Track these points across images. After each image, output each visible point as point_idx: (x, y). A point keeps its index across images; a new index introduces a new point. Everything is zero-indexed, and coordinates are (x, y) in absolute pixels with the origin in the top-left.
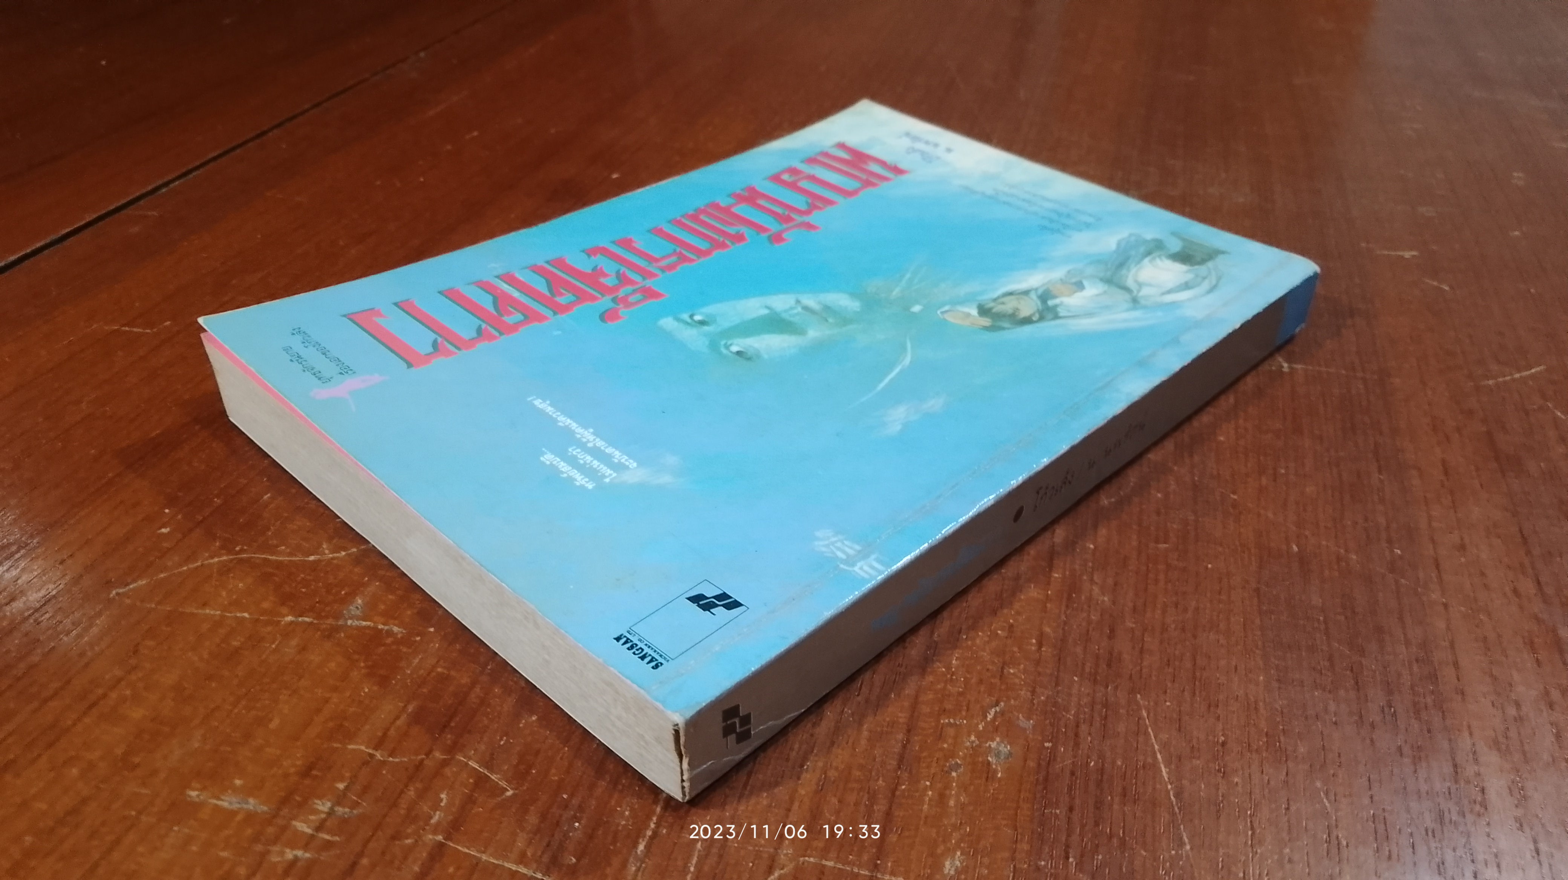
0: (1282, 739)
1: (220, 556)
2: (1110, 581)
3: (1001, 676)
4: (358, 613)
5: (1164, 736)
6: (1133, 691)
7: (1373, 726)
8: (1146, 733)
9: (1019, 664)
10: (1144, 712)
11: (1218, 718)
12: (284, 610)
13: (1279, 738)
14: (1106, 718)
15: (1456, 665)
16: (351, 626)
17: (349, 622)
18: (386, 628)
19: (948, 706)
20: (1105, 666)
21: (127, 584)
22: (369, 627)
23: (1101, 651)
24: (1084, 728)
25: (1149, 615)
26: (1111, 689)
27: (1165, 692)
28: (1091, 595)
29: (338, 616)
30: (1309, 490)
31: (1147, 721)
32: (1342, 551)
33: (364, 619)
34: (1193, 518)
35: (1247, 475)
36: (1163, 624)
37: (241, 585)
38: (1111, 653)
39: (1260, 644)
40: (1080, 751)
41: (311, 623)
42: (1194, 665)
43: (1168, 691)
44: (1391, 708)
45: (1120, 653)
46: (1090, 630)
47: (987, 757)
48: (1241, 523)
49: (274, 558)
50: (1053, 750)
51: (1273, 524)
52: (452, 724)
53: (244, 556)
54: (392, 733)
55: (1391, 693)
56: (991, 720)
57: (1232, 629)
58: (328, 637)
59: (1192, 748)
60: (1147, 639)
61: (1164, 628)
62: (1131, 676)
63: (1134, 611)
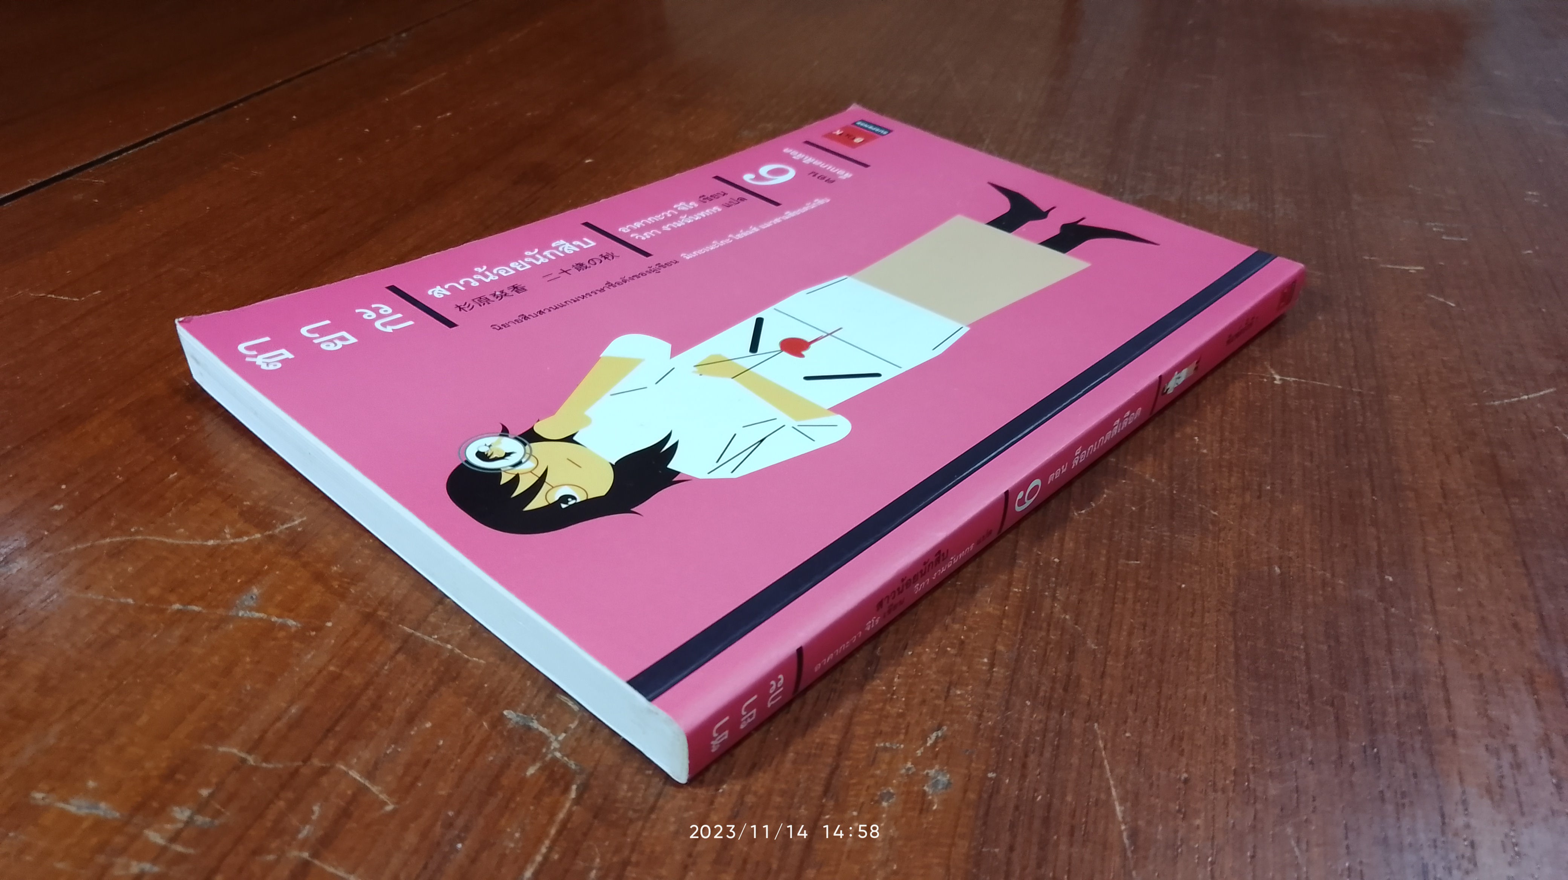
0: (1252, 778)
1: (112, 536)
2: (1074, 598)
3: (946, 698)
4: (252, 603)
5: (1120, 771)
6: (1089, 719)
7: (1353, 767)
8: (1101, 766)
9: (967, 685)
10: (1100, 742)
11: (1182, 753)
12: (172, 597)
13: (1248, 777)
14: (1058, 746)
15: (1448, 703)
16: (242, 618)
17: (241, 614)
18: (280, 620)
19: (885, 728)
20: (1061, 691)
22: (261, 619)
23: (1059, 674)
24: (1033, 758)
25: (1113, 636)
26: (1065, 717)
27: (1125, 722)
28: (1052, 613)
29: (228, 605)
30: (1296, 509)
31: (1103, 753)
32: (1328, 575)
33: (258, 611)
34: (1168, 534)
35: (1230, 491)
36: (1128, 647)
37: (130, 569)
38: (1069, 676)
39: (1233, 672)
40: (1026, 784)
41: (200, 612)
42: (1160, 693)
43: (1129, 720)
44: (1373, 749)
45: (1079, 677)
46: (1048, 651)
47: (924, 786)
48: (1221, 541)
49: (170, 541)
50: (997, 781)
51: (1256, 543)
52: (338, 729)
53: (139, 537)
54: (270, 735)
55: (1373, 732)
56: (931, 745)
57: (1203, 656)
58: (216, 628)
59: (1151, 785)
60: (1110, 663)
61: (1129, 653)
62: (1089, 703)
63: (1098, 632)
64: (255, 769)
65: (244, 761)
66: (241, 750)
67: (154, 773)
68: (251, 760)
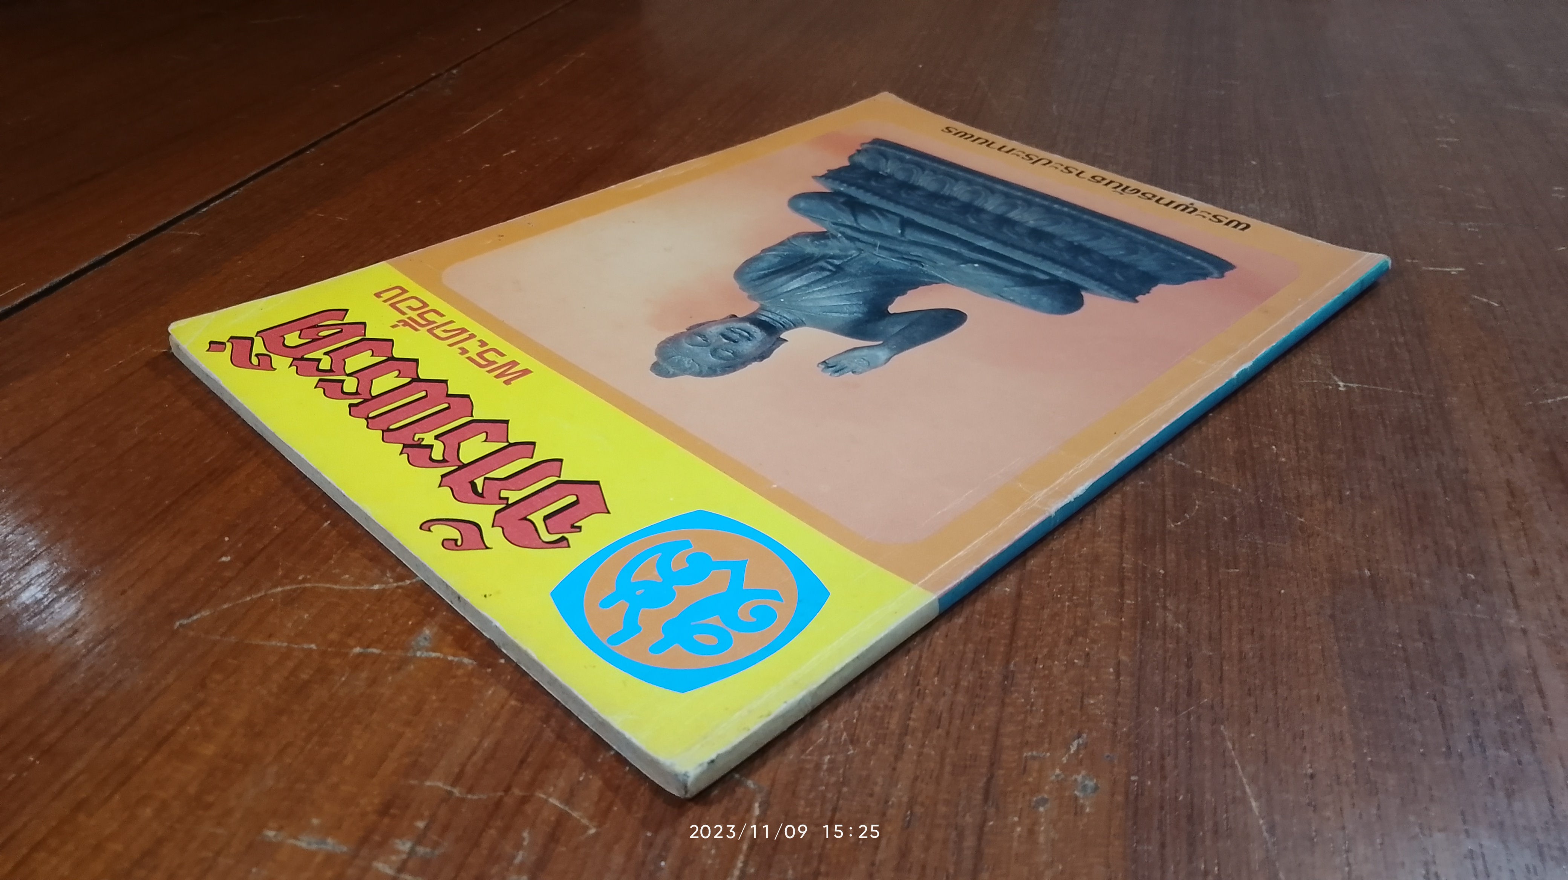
0: (1371, 771)
1: (283, 585)
2: (1183, 607)
3: (1082, 707)
4: (427, 644)
5: (1251, 769)
6: (1215, 721)
7: (1461, 757)
8: (1233, 766)
9: (1099, 695)
10: (1228, 743)
11: (1305, 750)
12: (351, 641)
13: (1367, 770)
14: (1190, 749)
15: (1541, 693)
16: (420, 657)
17: (419, 654)
18: (456, 659)
19: (1030, 737)
20: (1185, 696)
21: (191, 616)
22: (438, 658)
23: (1181, 680)
24: (1169, 761)
25: (1225, 642)
26: (1193, 720)
27: (1249, 723)
28: (1165, 622)
29: (405, 647)
30: (1376, 513)
31: (1233, 753)
32: (1415, 575)
33: (434, 651)
34: (1262, 542)
35: (1312, 497)
36: (1241, 652)
37: (306, 616)
38: (1190, 681)
39: (1340, 671)
40: (1167, 785)
41: (380, 654)
42: (1276, 695)
43: (1252, 722)
44: (1478, 738)
45: (1199, 683)
46: (1168, 659)
47: (1074, 791)
48: (1311, 547)
49: (337, 587)
50: (1140, 784)
51: (1343, 548)
52: (530, 759)
53: (308, 585)
54: (469, 769)
55: (1477, 723)
56: (1075, 751)
57: (1311, 658)
58: (399, 668)
59: (1281, 780)
60: (1226, 668)
61: (1242, 656)
62: (1212, 707)
63: (1210, 638)
64: (462, 800)
65: (450, 793)
66: (444, 784)
68: (456, 792)
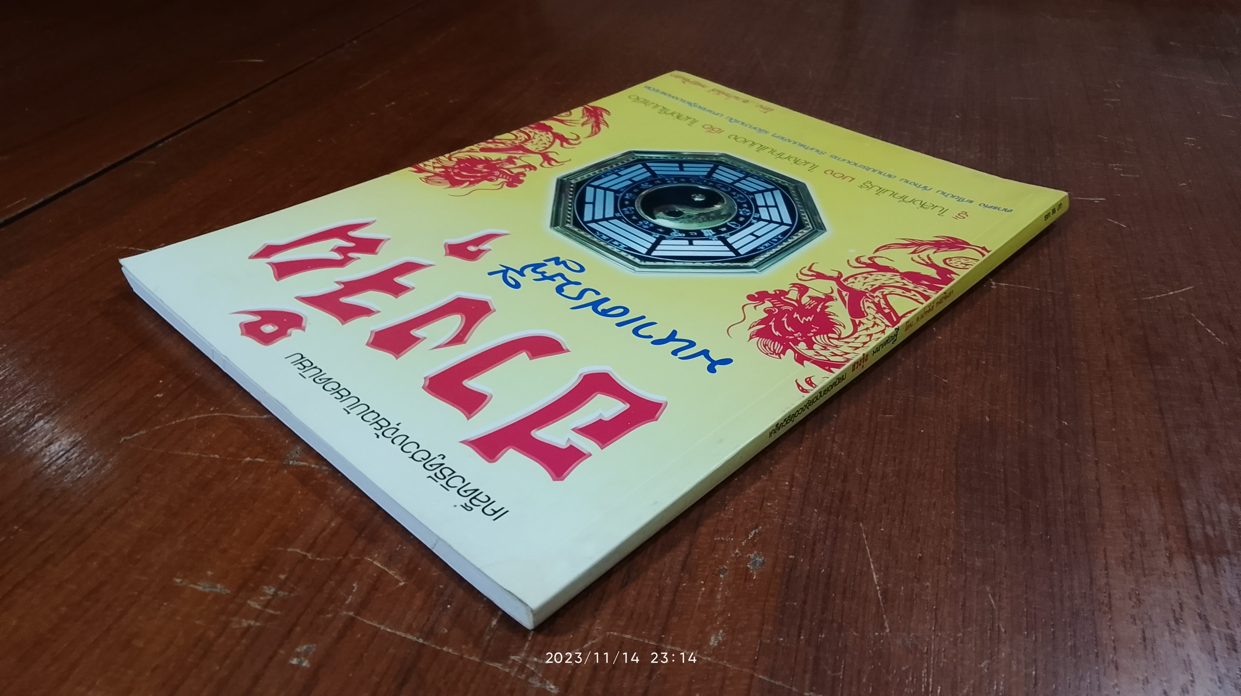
0: (964, 556)
1: (199, 414)
2: (847, 440)
3: (761, 508)
4: (297, 456)
5: (877, 553)
6: (857, 518)
8: (864, 550)
9: (775, 499)
10: (864, 535)
11: (918, 541)
12: (245, 453)
14: (835, 538)
15: (1100, 506)
16: (292, 465)
17: (291, 462)
18: (317, 467)
19: (721, 529)
20: (838, 502)
21: (132, 434)
22: (305, 466)
23: (836, 491)
24: (819, 546)
25: (873, 465)
26: (841, 518)
27: (881, 521)
28: (832, 451)
29: (283, 458)
30: (1002, 377)
31: (866, 541)
32: (1023, 422)
33: (302, 461)
34: (913, 396)
35: (956, 365)
37: (214, 435)
38: (843, 491)
39: (955, 487)
40: (814, 562)
41: (264, 463)
42: (904, 503)
43: (883, 521)
44: (1047, 536)
45: (850, 493)
46: (830, 475)
47: (747, 564)
48: (949, 400)
49: (237, 416)
50: (795, 561)
51: (973, 402)
52: (363, 535)
53: (216, 414)
54: (320, 541)
56: (751, 539)
57: (935, 477)
58: (276, 473)
59: (897, 562)
60: (871, 484)
61: (885, 474)
62: (856, 509)
63: (863, 463)
64: (313, 561)
65: (305, 556)
66: (301, 551)
67: (248, 565)
68: (309, 556)
